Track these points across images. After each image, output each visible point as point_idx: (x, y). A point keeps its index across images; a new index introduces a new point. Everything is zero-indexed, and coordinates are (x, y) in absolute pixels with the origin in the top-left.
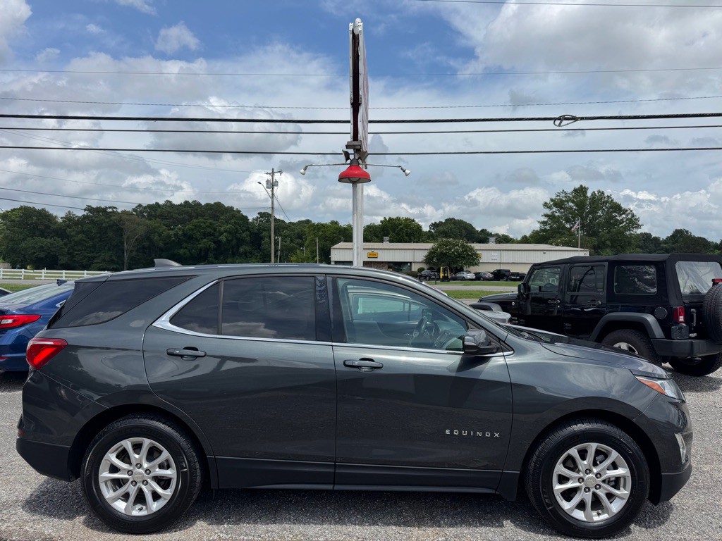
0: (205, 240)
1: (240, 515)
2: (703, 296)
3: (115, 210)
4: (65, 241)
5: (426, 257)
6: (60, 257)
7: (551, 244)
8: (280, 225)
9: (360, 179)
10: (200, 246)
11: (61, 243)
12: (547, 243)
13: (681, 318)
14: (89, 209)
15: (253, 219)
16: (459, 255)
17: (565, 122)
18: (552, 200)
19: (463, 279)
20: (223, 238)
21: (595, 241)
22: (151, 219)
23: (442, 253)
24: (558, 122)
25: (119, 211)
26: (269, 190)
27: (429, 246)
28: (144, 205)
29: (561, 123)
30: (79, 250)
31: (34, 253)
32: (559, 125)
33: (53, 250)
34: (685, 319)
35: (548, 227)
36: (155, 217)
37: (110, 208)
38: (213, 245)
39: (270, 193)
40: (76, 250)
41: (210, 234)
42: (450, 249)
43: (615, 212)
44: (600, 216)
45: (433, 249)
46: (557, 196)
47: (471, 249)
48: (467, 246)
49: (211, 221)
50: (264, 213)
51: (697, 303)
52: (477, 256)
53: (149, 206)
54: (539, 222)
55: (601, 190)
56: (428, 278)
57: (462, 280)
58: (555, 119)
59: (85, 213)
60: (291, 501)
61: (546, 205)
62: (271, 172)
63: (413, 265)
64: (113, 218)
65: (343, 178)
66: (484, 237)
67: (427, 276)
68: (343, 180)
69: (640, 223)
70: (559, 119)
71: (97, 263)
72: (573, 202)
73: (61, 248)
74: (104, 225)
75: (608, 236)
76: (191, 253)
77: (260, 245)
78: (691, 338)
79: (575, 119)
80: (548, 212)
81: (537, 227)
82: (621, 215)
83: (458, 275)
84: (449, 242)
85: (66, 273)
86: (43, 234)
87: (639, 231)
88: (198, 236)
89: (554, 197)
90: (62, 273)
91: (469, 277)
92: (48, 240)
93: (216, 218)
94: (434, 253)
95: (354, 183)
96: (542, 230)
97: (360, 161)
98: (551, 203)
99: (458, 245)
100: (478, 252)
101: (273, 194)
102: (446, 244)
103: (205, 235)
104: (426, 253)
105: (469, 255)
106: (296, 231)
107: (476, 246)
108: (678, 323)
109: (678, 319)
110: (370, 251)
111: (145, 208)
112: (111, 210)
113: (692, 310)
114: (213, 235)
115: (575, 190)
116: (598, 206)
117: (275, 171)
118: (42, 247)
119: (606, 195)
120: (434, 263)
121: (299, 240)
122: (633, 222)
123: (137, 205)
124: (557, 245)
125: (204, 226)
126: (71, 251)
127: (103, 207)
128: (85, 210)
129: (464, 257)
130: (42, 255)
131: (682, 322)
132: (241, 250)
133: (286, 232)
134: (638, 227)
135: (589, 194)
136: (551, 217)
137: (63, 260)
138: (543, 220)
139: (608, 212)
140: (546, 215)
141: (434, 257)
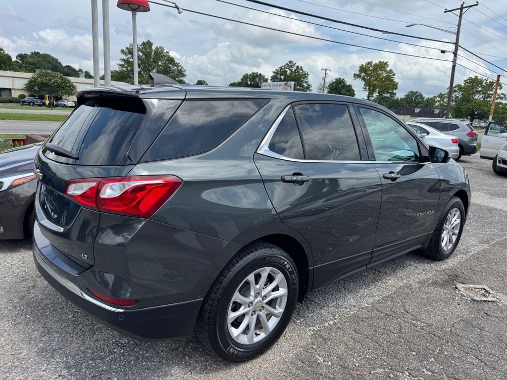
5: (26, 85)
12: (125, 82)
16: (59, 86)
18: (127, 48)
19: (65, 106)
23: (42, 83)
27: (29, 75)
35: (125, 69)
42: (50, 80)
43: (170, 64)
45: (33, 78)
46: (131, 46)
47: (69, 82)
48: (65, 79)
52: (74, 87)
54: (118, 65)
55: (162, 47)
56: (31, 104)
57: (63, 107)
61: (123, 51)
63: (13, 91)
66: (76, 73)
67: (30, 102)
69: (185, 73)
72: (142, 52)
80: (124, 57)
83: (60, 102)
84: (49, 73)
89: (128, 46)
91: (69, 105)
94: (34, 82)
96: (121, 72)
98: (127, 51)
99: (57, 77)
100: (74, 84)
102: (46, 75)
104: (26, 81)
105: (67, 86)
107: (72, 79)
115: (144, 44)
116: (159, 57)
119: (165, 51)
120: (36, 91)
122: (181, 72)
129: (63, 88)
134: (184, 76)
135: (154, 48)
136: (127, 61)
138: (121, 63)
139: (165, 63)
140: (123, 60)
141: (35, 85)
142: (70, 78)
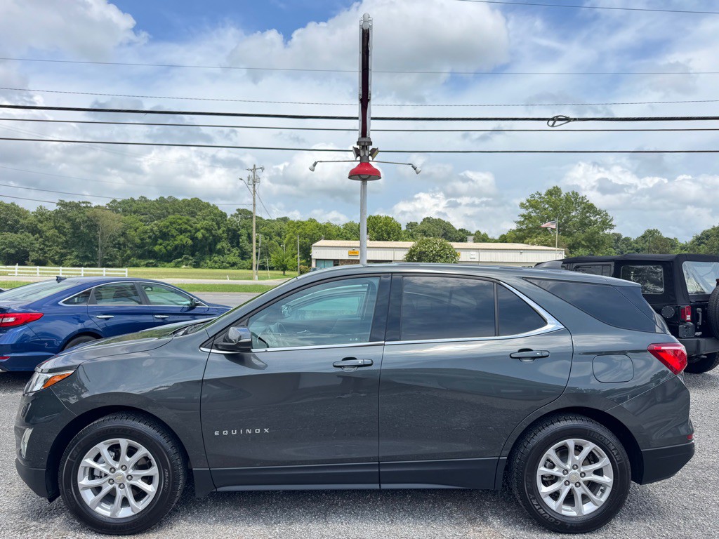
0: (181, 237)
1: (289, 519)
2: (709, 296)
3: (89, 205)
4: (37, 235)
5: (406, 255)
6: (31, 253)
7: (528, 243)
8: (261, 223)
9: (370, 176)
10: (176, 243)
11: (32, 238)
12: (523, 243)
13: (688, 317)
14: (62, 203)
15: (232, 215)
16: (437, 254)
17: (558, 123)
18: (528, 201)
20: (199, 235)
21: (569, 240)
22: (125, 215)
23: (421, 251)
24: (551, 123)
25: (93, 206)
26: (251, 187)
27: (410, 244)
28: (119, 200)
29: (554, 123)
30: (50, 246)
31: (4, 249)
32: (553, 126)
33: (23, 245)
34: (691, 318)
35: (524, 227)
36: (130, 212)
37: (83, 203)
38: (190, 242)
39: (252, 189)
40: (47, 246)
41: (186, 231)
42: (429, 248)
43: (589, 212)
44: (574, 217)
45: (413, 247)
46: (532, 197)
47: (450, 248)
48: (447, 245)
49: (188, 217)
50: (243, 210)
51: (702, 301)
52: (456, 255)
53: (124, 202)
54: (515, 222)
55: (575, 191)
58: (548, 120)
59: (58, 208)
60: (337, 504)
61: (522, 206)
62: (252, 168)
64: (87, 213)
65: (354, 175)
66: (462, 236)
68: (353, 177)
69: (613, 223)
70: (552, 119)
71: (70, 259)
72: (548, 203)
73: (33, 244)
74: (78, 220)
75: (583, 236)
76: (166, 250)
77: (238, 242)
78: (696, 336)
79: (568, 119)
80: (524, 212)
81: (514, 227)
82: (596, 216)
84: (429, 240)
85: (40, 269)
86: (14, 229)
87: (612, 231)
88: (174, 232)
89: (529, 198)
90: (36, 269)
92: (19, 235)
93: (193, 214)
94: (414, 251)
95: (364, 180)
96: (519, 230)
97: (370, 158)
98: (527, 204)
99: (437, 243)
100: (456, 251)
101: (254, 191)
102: (426, 243)
103: (181, 232)
104: (406, 252)
105: (447, 254)
106: (276, 228)
107: (455, 245)
108: (685, 322)
109: (685, 317)
110: (351, 250)
111: (119, 203)
112: (84, 205)
113: (698, 309)
114: (190, 231)
115: (549, 192)
116: (572, 206)
117: (256, 167)
118: (12, 243)
119: (580, 196)
121: (278, 238)
122: (606, 224)
123: (111, 200)
124: (533, 244)
125: (180, 222)
126: (42, 246)
127: (76, 201)
128: (58, 204)
129: (441, 256)
130: (12, 251)
131: (688, 321)
132: (219, 247)
133: (266, 229)
134: (611, 227)
135: (563, 195)
136: (528, 217)
137: (33, 255)
138: (519, 220)
139: (582, 213)
140: (523, 216)
141: (414, 255)
142: (452, 244)
